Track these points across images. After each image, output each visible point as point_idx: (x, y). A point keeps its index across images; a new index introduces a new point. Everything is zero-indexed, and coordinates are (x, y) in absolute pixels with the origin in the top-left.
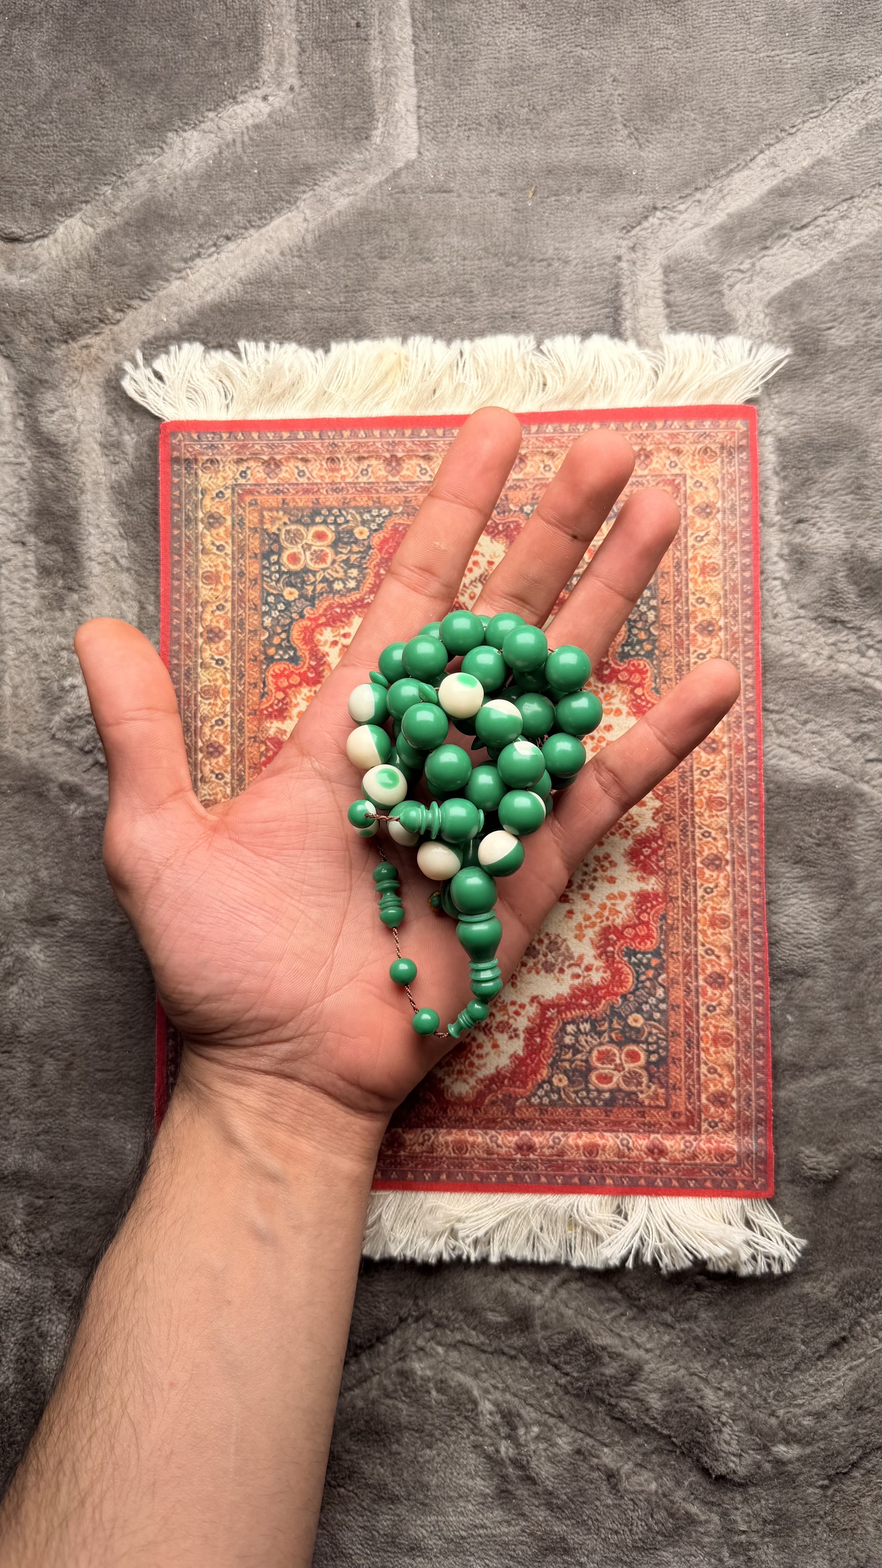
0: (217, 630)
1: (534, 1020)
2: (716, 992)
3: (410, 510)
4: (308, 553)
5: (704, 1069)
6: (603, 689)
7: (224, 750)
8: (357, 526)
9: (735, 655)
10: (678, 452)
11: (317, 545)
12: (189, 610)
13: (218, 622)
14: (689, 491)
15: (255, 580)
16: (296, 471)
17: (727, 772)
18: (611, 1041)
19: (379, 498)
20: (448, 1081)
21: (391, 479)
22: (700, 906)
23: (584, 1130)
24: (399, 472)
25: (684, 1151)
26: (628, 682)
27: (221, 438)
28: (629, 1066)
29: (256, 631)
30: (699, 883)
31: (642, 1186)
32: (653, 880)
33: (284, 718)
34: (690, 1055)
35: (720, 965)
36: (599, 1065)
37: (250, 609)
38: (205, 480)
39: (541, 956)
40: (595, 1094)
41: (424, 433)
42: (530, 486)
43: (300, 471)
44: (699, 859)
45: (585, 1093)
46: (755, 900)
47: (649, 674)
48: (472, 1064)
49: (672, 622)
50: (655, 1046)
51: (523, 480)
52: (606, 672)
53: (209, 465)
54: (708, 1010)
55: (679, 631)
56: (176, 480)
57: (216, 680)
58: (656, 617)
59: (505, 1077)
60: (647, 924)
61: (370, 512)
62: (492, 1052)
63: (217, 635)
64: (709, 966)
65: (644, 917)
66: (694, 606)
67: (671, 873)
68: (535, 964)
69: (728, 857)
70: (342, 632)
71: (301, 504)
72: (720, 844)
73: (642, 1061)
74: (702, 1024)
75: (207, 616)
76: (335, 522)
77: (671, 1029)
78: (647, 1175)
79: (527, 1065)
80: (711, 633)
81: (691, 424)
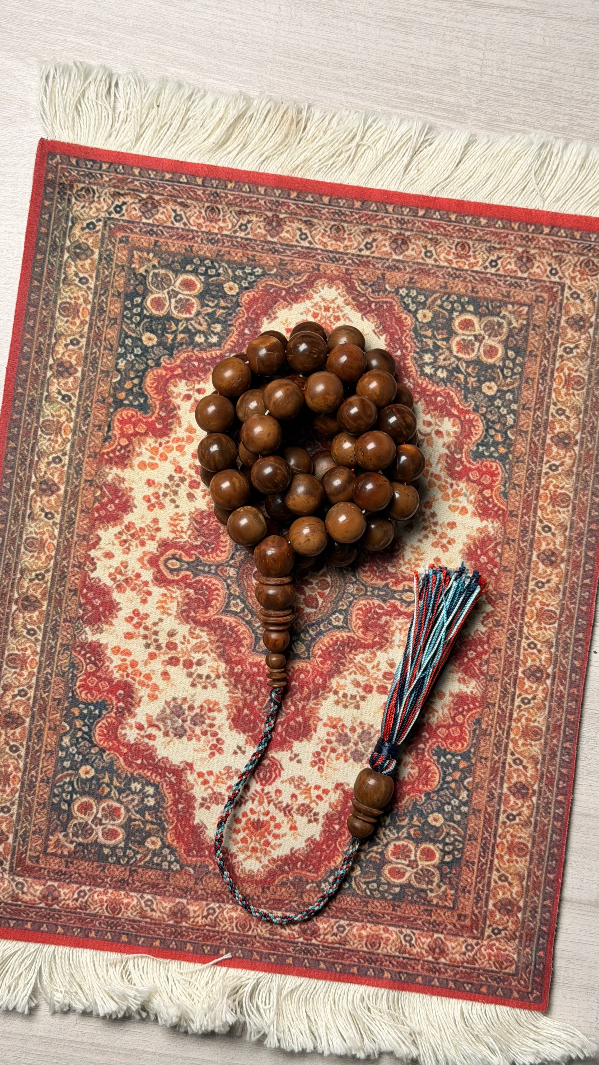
0: (67, 365)
1: (336, 806)
2: (518, 802)
3: (284, 274)
4: (173, 301)
5: (495, 875)
6: (452, 485)
7: (59, 489)
8: (228, 281)
9: (586, 471)
10: (560, 261)
11: (184, 294)
12: (41, 339)
13: (69, 356)
14: (565, 301)
15: (115, 319)
16: (173, 214)
17: (561, 587)
18: (409, 837)
19: (254, 256)
20: (241, 857)
21: (269, 238)
22: (515, 716)
23: (369, 922)
24: (278, 233)
25: (464, 954)
26: (478, 482)
27: (101, 167)
28: (422, 864)
29: (108, 372)
30: (517, 693)
31: (417, 983)
32: (473, 683)
33: (125, 466)
34: (484, 861)
35: (526, 776)
36: (394, 860)
37: (105, 348)
38: (77, 208)
39: (351, 744)
40: (386, 887)
41: (309, 198)
42: (408, 269)
43: (177, 215)
44: (521, 669)
45: (375, 885)
46: (569, 717)
47: (499, 478)
48: (267, 843)
49: (530, 429)
50: (451, 847)
51: (403, 262)
52: (458, 469)
53: (83, 193)
54: (508, 817)
55: (535, 439)
56: (47, 203)
57: (60, 416)
58: (515, 421)
59: (298, 860)
60: (461, 726)
61: (243, 268)
62: (290, 833)
63: (67, 370)
64: (515, 776)
65: (460, 719)
66: (553, 416)
67: (492, 679)
68: (345, 752)
69: (550, 671)
70: (197, 386)
71: (173, 249)
72: (543, 657)
73: (436, 861)
74: (500, 831)
75: (60, 349)
76: (205, 274)
77: (469, 832)
78: (425, 973)
79: (322, 851)
80: (566, 446)
81: (578, 235)
